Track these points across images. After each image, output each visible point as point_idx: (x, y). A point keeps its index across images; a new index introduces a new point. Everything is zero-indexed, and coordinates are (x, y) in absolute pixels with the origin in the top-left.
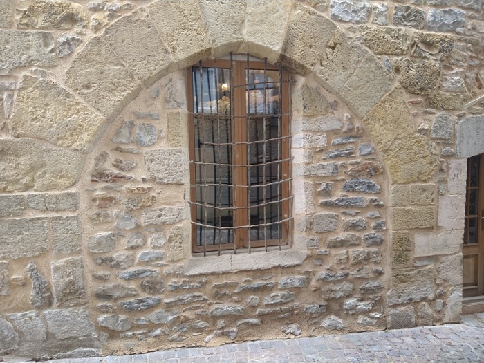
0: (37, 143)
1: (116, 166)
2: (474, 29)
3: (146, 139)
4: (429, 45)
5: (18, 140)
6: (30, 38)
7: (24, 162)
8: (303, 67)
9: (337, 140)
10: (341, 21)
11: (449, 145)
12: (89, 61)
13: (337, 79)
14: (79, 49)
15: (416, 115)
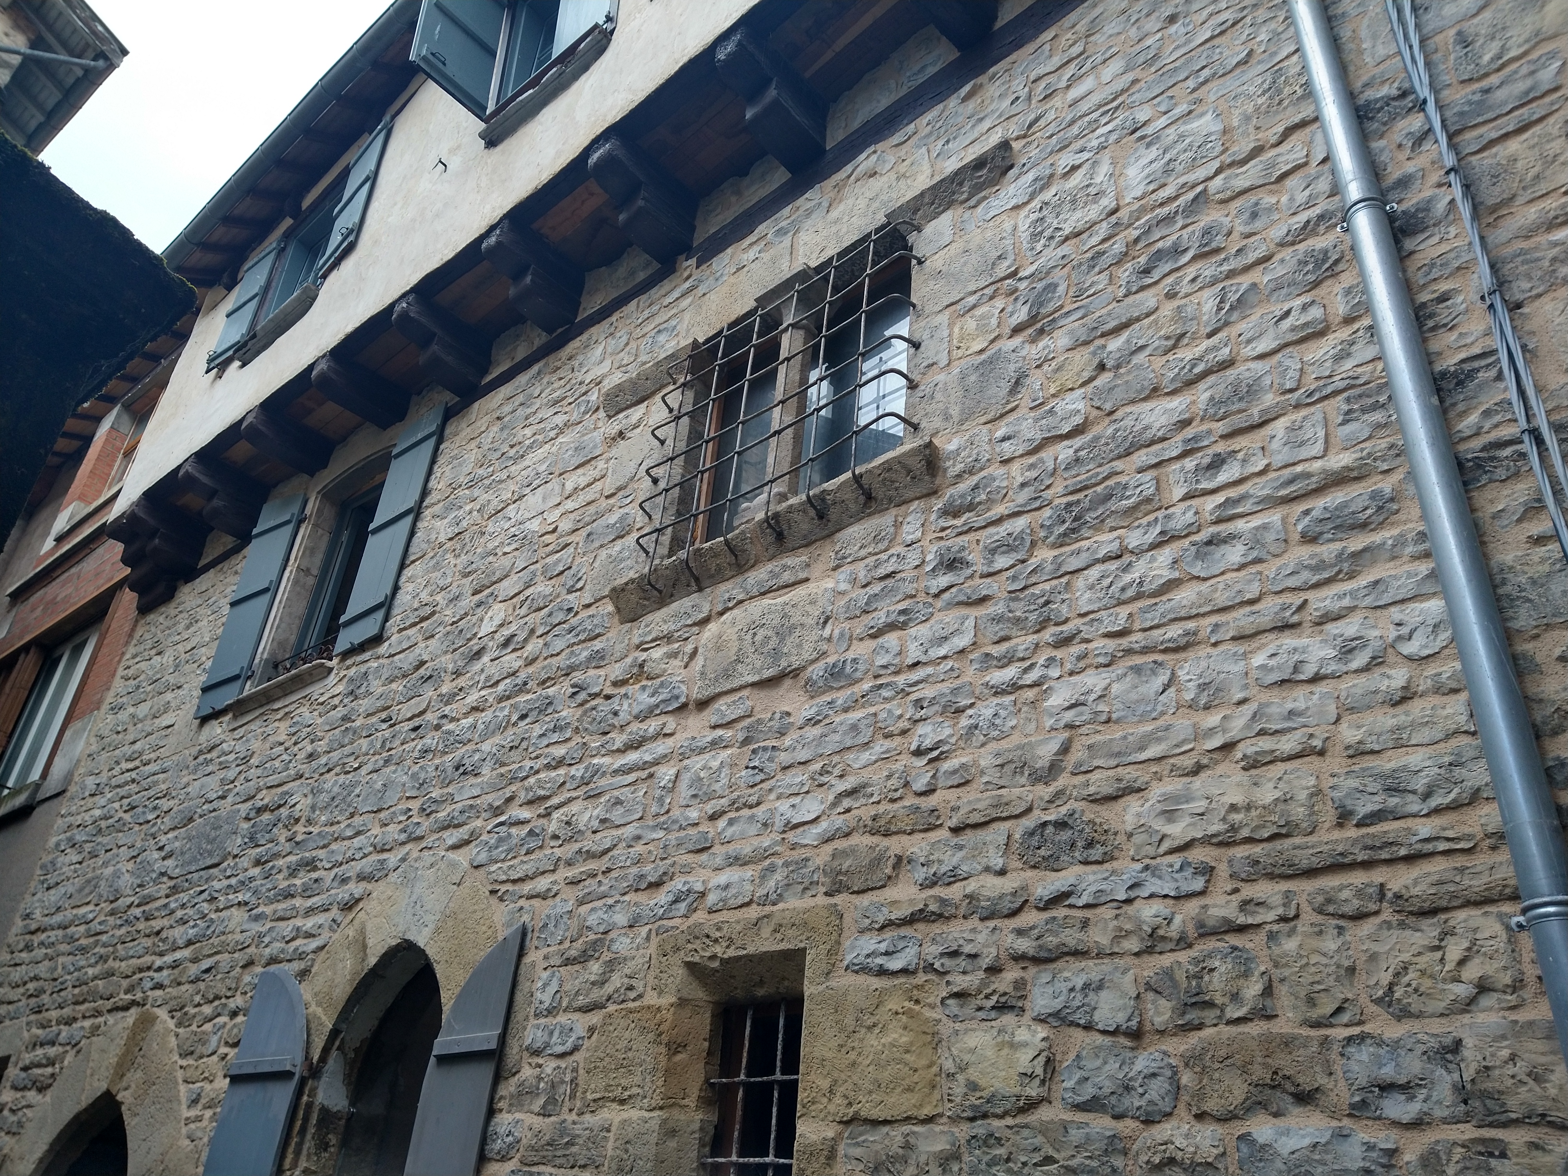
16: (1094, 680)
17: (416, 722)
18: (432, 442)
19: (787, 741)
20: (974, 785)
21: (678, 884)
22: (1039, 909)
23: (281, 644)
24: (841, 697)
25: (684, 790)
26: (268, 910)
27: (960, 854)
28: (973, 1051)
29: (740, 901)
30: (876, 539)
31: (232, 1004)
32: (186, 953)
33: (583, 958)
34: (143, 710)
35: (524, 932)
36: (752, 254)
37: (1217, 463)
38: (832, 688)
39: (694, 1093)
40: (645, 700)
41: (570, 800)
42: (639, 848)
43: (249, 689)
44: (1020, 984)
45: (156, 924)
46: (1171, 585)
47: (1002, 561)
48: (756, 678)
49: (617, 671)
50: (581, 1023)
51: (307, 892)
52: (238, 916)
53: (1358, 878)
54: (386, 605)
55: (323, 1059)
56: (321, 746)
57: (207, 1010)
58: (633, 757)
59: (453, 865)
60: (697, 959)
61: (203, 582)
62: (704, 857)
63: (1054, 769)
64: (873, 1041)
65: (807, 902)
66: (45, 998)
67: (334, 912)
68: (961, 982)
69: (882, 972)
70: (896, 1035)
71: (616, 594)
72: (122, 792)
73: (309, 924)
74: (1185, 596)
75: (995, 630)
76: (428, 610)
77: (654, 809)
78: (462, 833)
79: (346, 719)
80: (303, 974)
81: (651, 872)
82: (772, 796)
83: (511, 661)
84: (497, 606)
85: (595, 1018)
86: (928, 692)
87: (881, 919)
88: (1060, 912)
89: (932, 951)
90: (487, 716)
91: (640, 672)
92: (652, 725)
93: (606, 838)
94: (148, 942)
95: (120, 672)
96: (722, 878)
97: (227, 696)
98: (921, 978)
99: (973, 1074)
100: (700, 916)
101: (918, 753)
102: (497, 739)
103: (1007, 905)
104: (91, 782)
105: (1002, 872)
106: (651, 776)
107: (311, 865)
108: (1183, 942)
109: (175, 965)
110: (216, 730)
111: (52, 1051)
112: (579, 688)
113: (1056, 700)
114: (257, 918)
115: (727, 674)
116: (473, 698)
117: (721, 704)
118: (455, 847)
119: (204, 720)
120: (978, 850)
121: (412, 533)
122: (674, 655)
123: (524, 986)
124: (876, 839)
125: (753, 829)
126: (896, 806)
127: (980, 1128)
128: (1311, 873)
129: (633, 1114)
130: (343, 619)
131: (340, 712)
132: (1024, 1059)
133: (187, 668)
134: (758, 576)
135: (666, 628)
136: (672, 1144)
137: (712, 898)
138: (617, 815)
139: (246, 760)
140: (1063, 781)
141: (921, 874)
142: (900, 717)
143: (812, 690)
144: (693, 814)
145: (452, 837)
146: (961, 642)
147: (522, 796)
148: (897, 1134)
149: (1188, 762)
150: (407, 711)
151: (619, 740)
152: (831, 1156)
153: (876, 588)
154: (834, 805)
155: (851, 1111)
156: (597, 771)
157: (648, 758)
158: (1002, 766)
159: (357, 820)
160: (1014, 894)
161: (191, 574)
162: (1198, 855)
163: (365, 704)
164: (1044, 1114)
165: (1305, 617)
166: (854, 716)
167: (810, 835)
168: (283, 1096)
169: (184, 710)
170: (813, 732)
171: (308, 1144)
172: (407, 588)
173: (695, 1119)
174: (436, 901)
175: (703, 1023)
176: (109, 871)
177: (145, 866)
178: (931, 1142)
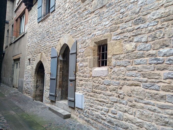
17: (61, 20)
19: (104, 15)
20: (128, 16)
21: (93, 34)
22: (136, 30)
23: (44, 13)
24: (111, 8)
25: (92, 23)
26: (51, 42)
27: (126, 25)
28: (127, 46)
29: (100, 35)
31: (49, 51)
32: (44, 47)
33: (83, 43)
34: (32, 23)
35: (77, 41)
38: (109, 7)
39: (96, 54)
40: (86, 13)
41: (79, 26)
42: (88, 30)
43: (42, 19)
44: (133, 39)
45: (40, 45)
48: (100, 7)
49: (83, 9)
50: (84, 49)
51: (54, 40)
52: (48, 43)
54: (54, 6)
55: (59, 55)
56: (51, 24)
57: (47, 52)
58: (86, 20)
59: (68, 35)
60: (95, 41)
61: (34, 6)
62: (95, 30)
63: (139, 12)
64: (115, 47)
65: (107, 34)
66: (32, 53)
67: (57, 41)
68: (125, 40)
69: (116, 40)
70: (118, 46)
72: (33, 32)
73: (55, 43)
76: (59, 6)
77: (89, 26)
78: (68, 32)
79: (53, 20)
80: (56, 48)
81: (89, 33)
82: (103, 22)
83: (70, 10)
84: (67, 3)
85: (85, 49)
86: (122, 5)
87: (116, 34)
88: (138, 30)
89: (122, 37)
90: (69, 18)
91: (85, 9)
92: (88, 16)
93: (84, 30)
94: (40, 46)
95: (29, 19)
96: (97, 32)
97: (40, 20)
98: (121, 40)
99: (127, 49)
100: (95, 37)
101: (121, 13)
102: (70, 20)
103: (132, 30)
104: (29, 31)
105: (131, 26)
106: (88, 22)
107: (54, 37)
108: (154, 31)
109: (43, 48)
110: (40, 24)
111: (34, 57)
112: (78, 12)
113: (139, 3)
114: (50, 43)
115: (96, 8)
116: (66, 16)
117: (96, 12)
118: (68, 33)
119: (39, 23)
120: (128, 24)
122: (89, 6)
123: (78, 46)
124: (115, 25)
125: (101, 26)
126: (118, 20)
127: (127, 54)
129: (90, 57)
130: (50, 8)
132: (133, 47)
133: (35, 17)
135: (88, 3)
136: (95, 59)
137: (96, 35)
138: (85, 27)
139: (44, 27)
140: (140, 14)
141: (121, 28)
142: (118, 9)
143: (107, 7)
144: (94, 26)
145: (67, 32)
147: (74, 27)
148: (118, 56)
149: (157, 8)
150: (60, 18)
151: (84, 18)
152: (111, 58)
154: (110, 22)
155: (113, 54)
156: (82, 22)
157: (88, 20)
158: (132, 13)
159: (57, 32)
160: (133, 29)
161: (32, 6)
162: (157, 20)
163: (55, 18)
164: (135, 52)
166: (112, 10)
167: (107, 26)
168: (56, 59)
169: (36, 22)
170: (107, 13)
171: (60, 63)
172: (56, 3)
173: (97, 57)
174: (67, 39)
175: (97, 48)
176: (34, 40)
177: (37, 39)
178: (122, 56)
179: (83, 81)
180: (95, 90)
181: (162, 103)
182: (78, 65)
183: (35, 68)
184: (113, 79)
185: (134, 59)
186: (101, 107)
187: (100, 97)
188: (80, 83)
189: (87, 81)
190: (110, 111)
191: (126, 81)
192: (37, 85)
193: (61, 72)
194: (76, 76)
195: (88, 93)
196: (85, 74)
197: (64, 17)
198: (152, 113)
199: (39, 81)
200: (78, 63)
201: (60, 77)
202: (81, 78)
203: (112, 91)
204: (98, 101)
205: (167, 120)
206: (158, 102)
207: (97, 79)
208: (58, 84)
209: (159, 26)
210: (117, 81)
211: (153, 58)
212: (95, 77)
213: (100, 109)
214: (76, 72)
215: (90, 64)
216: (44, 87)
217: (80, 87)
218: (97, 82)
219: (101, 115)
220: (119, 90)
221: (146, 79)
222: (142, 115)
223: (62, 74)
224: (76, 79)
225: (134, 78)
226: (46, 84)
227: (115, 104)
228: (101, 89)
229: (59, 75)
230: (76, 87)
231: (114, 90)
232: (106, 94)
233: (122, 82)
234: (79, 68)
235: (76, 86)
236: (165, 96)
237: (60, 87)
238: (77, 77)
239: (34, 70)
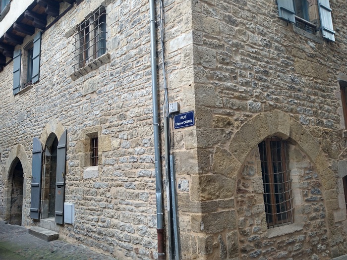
0: (221, 176)
1: (243, 186)
2: (336, 127)
3: (252, 173)
4: (327, 133)
5: (215, 175)
6: (218, 131)
7: (217, 185)
8: (296, 142)
9: (307, 172)
10: (303, 124)
11: (337, 172)
12: (236, 141)
13: (305, 147)
14: (233, 136)
15: (327, 161)
16: (125, 95)
17: (47, 97)
18: (40, 40)
19: (95, 102)
20: (114, 109)
22: (120, 125)
23: (24, 80)
24: (100, 96)
25: (84, 110)
26: (33, 128)
27: (113, 119)
28: (114, 143)
29: (91, 125)
30: (104, 70)
31: (31, 143)
32: (22, 135)
33: (74, 134)
34: (4, 93)
35: (67, 131)
36: (84, 6)
37: (138, 62)
38: (99, 94)
39: (89, 150)
40: (78, 95)
41: (70, 111)
42: (79, 118)
43: (21, 90)
44: (118, 135)
45: (17, 131)
46: (133, 81)
47: (117, 75)
48: (91, 92)
49: (73, 89)
50: (75, 142)
51: (38, 125)
52: (28, 129)
53: (146, 121)
54: (39, 74)
55: (45, 149)
57: (28, 144)
58: (77, 104)
59: (56, 121)
60: (87, 133)
61: (8, 66)
62: (87, 119)
63: (122, 107)
64: (105, 142)
65: (98, 125)
67: (42, 128)
68: (113, 135)
69: (106, 134)
70: (107, 142)
71: (71, 76)
72: (5, 108)
73: (39, 130)
74: (134, 83)
75: (116, 87)
76: (45, 76)
77: (80, 112)
79: (37, 96)
80: (40, 137)
81: (81, 121)
82: (94, 110)
83: (59, 87)
84: (55, 76)
85: (76, 142)
86: (109, 96)
87: (105, 127)
88: (122, 126)
89: (110, 131)
90: (57, 96)
91: (76, 90)
92: (79, 99)
93: (75, 117)
94: (16, 134)
96: (89, 122)
97: (17, 91)
98: (109, 135)
99: (114, 145)
100: (87, 128)
101: (109, 105)
102: (59, 100)
103: (117, 125)
105: (117, 121)
106: (80, 107)
107: (37, 121)
108: (131, 129)
109: (21, 137)
110: (17, 97)
111: (7, 152)
112: (69, 92)
113: (122, 98)
114: (31, 129)
115: (87, 91)
116: (54, 93)
117: (87, 96)
118: (56, 118)
119: (15, 95)
120: (115, 118)
121: (40, 60)
122: (80, 87)
123: (68, 138)
124: (105, 117)
125: (92, 115)
126: (107, 112)
127: (114, 151)
128: (142, 120)
129: (82, 153)
130: (32, 77)
131: (35, 95)
132: (118, 143)
133: (10, 85)
134: (90, 74)
135: (79, 82)
136: (87, 156)
137: (88, 125)
138: (76, 113)
139: (23, 103)
140: (123, 109)
141: (109, 121)
142: (107, 99)
143: (97, 94)
144: (85, 113)
145: (56, 116)
146: (113, 88)
147: (64, 110)
148: (107, 152)
149: (133, 107)
150: (46, 94)
151: (75, 101)
152: (101, 155)
153: (104, 78)
154: (100, 112)
155: (103, 151)
156: (73, 106)
157: (79, 104)
158: (117, 107)
159: (42, 113)
161: (5, 65)
163: (39, 93)
164: (120, 149)
165: (145, 87)
166: (102, 99)
167: (98, 116)
168: (40, 155)
169: (11, 93)
170: (98, 101)
171: (46, 161)
172: (41, 71)
173: (89, 153)
174: (55, 126)
175: (89, 141)
176: (7, 122)
177: (12, 122)
178: (110, 153)
179: (73, 186)
180: (86, 196)
181: (137, 202)
182: (68, 164)
183: (8, 169)
184: (103, 180)
185: (119, 157)
186: (92, 217)
187: (91, 204)
188: (71, 189)
189: (78, 185)
190: (100, 220)
191: (113, 182)
192: (12, 198)
193: (48, 175)
194: (65, 180)
195: (79, 201)
196: (76, 176)
197: (51, 93)
198: (130, 213)
199: (16, 190)
200: (68, 162)
201: (46, 183)
202: (72, 182)
203: (102, 195)
204: (89, 210)
205: (139, 218)
206: (134, 201)
207: (89, 182)
208: (43, 193)
209: (135, 125)
210: (106, 183)
211: (131, 156)
212: (86, 179)
213: (91, 219)
214: (65, 174)
215: (82, 162)
216: (24, 199)
217: (70, 195)
218: (88, 185)
219: (91, 227)
220: (108, 193)
221: (127, 178)
222: (124, 217)
223: (50, 177)
224: (65, 184)
225: (119, 178)
226: (27, 195)
227: (104, 210)
228: (92, 194)
229: (44, 179)
230: (66, 195)
231: (104, 194)
232: (96, 200)
233: (110, 183)
234: (69, 168)
235: (66, 193)
236: (138, 194)
237: (46, 197)
238: (67, 180)
239: (7, 173)
